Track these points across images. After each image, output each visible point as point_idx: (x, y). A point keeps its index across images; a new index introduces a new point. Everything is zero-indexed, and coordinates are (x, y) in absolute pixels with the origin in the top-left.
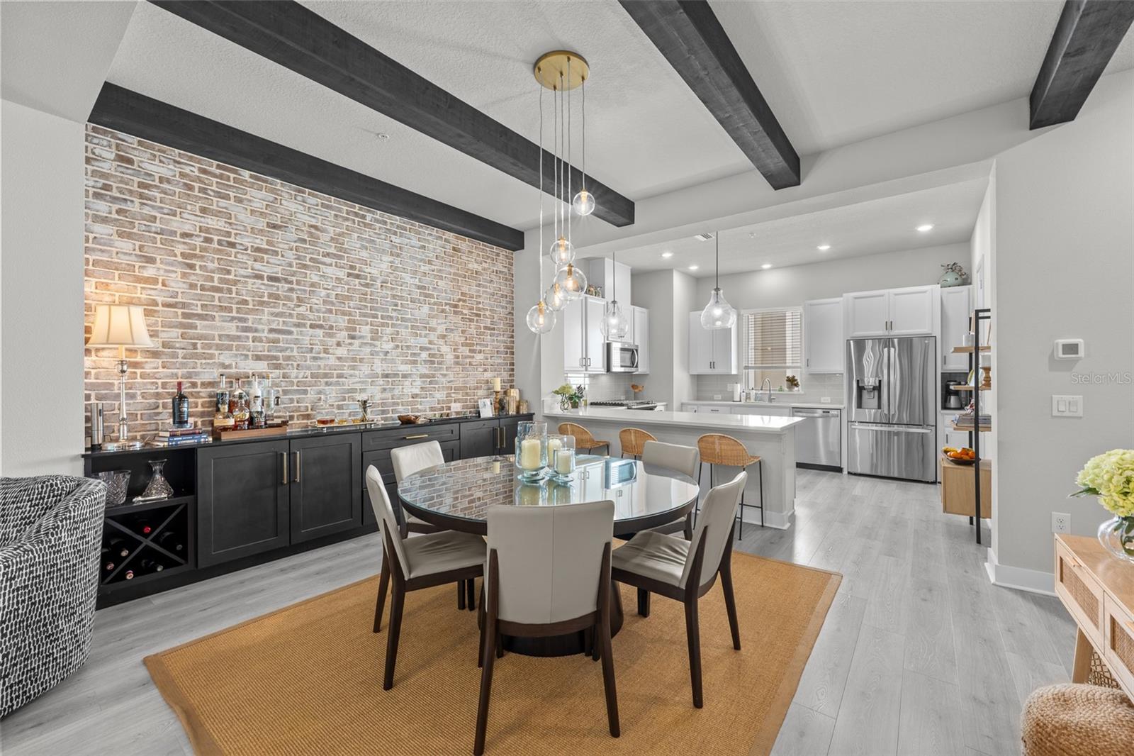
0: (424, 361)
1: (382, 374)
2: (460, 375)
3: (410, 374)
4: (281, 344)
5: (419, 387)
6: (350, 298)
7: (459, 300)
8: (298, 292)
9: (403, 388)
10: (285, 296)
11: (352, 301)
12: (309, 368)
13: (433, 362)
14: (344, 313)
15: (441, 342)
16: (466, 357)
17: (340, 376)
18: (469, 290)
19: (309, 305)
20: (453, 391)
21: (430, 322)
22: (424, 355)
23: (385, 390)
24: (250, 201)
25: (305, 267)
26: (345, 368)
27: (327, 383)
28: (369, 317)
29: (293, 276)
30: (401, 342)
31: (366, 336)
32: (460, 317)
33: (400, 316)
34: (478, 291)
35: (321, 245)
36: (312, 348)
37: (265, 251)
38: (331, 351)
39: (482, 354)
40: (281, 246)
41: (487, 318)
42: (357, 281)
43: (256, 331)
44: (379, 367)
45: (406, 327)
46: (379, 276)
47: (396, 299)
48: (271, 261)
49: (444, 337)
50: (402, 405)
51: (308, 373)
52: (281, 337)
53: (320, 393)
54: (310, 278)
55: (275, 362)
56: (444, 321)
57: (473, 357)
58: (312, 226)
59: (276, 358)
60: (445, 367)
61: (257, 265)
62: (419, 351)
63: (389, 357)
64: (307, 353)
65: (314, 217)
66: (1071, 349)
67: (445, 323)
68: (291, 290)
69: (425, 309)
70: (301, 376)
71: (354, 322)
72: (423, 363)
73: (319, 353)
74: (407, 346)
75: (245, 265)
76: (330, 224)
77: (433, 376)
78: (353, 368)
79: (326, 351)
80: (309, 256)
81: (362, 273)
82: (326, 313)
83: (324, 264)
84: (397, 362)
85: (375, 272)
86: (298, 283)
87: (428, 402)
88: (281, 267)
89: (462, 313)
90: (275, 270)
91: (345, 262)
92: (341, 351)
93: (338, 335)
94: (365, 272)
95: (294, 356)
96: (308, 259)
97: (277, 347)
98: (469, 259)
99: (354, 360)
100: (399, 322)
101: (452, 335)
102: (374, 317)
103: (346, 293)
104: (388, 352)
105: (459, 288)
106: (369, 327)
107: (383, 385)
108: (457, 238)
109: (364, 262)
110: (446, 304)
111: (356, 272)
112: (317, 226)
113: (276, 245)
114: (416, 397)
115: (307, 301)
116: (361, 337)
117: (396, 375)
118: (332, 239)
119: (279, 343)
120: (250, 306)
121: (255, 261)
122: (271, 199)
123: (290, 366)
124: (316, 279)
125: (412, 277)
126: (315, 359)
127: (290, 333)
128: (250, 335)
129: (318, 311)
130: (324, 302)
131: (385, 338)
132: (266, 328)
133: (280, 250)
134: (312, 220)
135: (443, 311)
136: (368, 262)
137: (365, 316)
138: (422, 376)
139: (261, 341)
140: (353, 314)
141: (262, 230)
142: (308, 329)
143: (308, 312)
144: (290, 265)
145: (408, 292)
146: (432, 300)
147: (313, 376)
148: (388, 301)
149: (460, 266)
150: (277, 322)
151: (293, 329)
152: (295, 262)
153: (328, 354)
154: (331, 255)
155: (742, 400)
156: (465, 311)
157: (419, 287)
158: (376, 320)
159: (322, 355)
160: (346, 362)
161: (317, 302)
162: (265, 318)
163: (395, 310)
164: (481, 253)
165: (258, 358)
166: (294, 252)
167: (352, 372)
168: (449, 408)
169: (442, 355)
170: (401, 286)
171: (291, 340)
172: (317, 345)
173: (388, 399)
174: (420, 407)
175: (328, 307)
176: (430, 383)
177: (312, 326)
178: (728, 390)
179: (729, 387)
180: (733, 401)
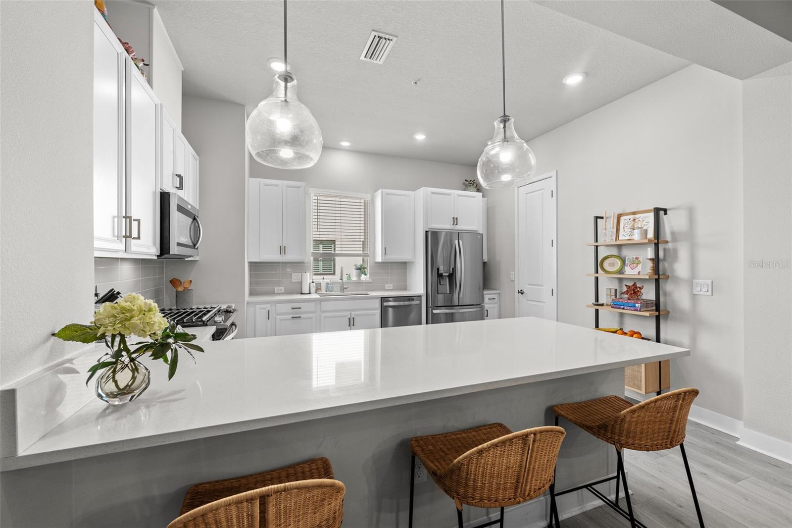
155: (311, 292)
178: (293, 281)
179: (295, 277)
180: (302, 294)
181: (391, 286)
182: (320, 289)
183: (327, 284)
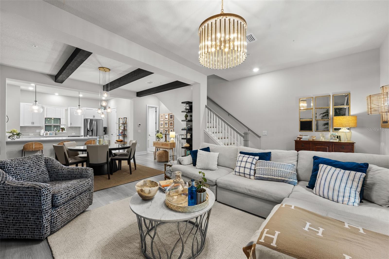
66: (140, 125)
155: (44, 135)
178: (37, 132)
179: (38, 131)
180: (40, 135)
181: (74, 134)
182: (47, 134)
183: (50, 133)
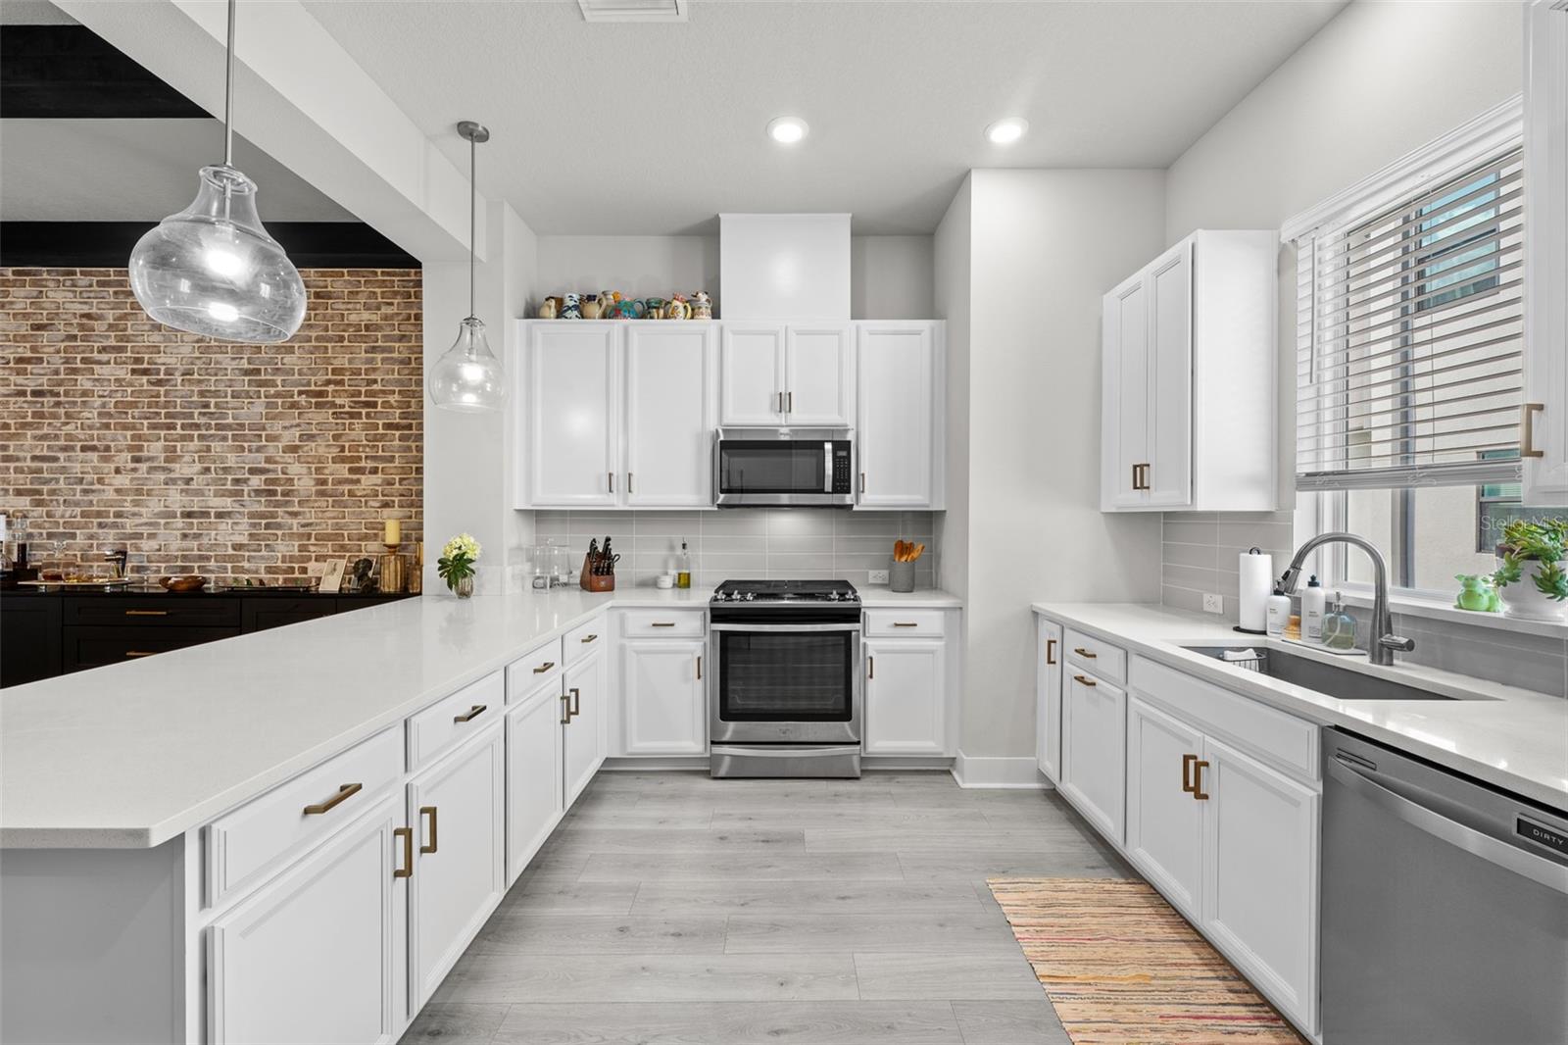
0: (256, 491)
1: (182, 513)
2: (328, 514)
3: (230, 513)
4: (45, 475)
5: (246, 533)
6: (134, 405)
7: (328, 382)
8: (67, 406)
9: (217, 534)
10: (51, 413)
11: (137, 408)
12: (77, 504)
13: (273, 493)
14: (125, 427)
15: (289, 457)
16: (340, 482)
17: (118, 515)
18: (350, 361)
19: (79, 422)
20: (313, 541)
21: (267, 426)
22: (256, 482)
23: (185, 536)
24: (12, 303)
25: (75, 371)
26: (126, 504)
27: (101, 525)
28: (162, 429)
29: (60, 385)
30: (215, 462)
31: (157, 457)
32: (331, 411)
33: (213, 422)
34: (372, 361)
35: (95, 338)
36: (83, 478)
37: (28, 361)
38: (107, 481)
39: (380, 475)
40: (46, 350)
41: (392, 407)
42: (145, 379)
43: (18, 459)
44: (176, 500)
45: (224, 438)
46: (179, 366)
47: (206, 397)
48: (35, 371)
49: (294, 449)
50: (216, 561)
51: (78, 510)
52: (45, 465)
53: (91, 537)
54: (82, 385)
55: (37, 497)
56: (298, 421)
57: (358, 481)
58: (83, 316)
59: (39, 492)
60: (296, 500)
61: (20, 379)
62: (247, 476)
63: (194, 486)
64: (76, 484)
65: (86, 303)
67: (298, 425)
68: (58, 404)
69: (259, 407)
70: (67, 515)
71: (139, 437)
72: (253, 494)
73: (92, 484)
74: (223, 468)
75: (6, 382)
76: (108, 307)
77: (273, 515)
78: (136, 503)
79: (100, 481)
80: (79, 356)
81: (153, 366)
82: (99, 429)
83: (99, 363)
84: (207, 493)
85: (172, 361)
86: (66, 394)
87: (262, 558)
88: (47, 377)
89: (333, 405)
90: (40, 381)
91: (129, 354)
92: (123, 481)
93: (116, 459)
94: (156, 364)
95: (59, 489)
96: (78, 361)
97: (40, 478)
98: (350, 306)
99: (139, 492)
100: (213, 432)
101: (313, 444)
102: (169, 428)
103: (129, 399)
104: (192, 479)
105: (327, 360)
106: (162, 442)
107: (183, 529)
108: (323, 275)
109: (155, 350)
110: (300, 393)
111: (145, 366)
112: (89, 314)
113: (40, 350)
114: (240, 550)
115: (75, 415)
116: (149, 459)
117: (205, 514)
118: (110, 326)
119: (43, 473)
120: (13, 431)
121: (18, 374)
122: (35, 294)
123: (54, 502)
124: (88, 385)
125: (233, 359)
126: (85, 492)
127: (55, 459)
128: (12, 465)
129: (91, 428)
130: (99, 414)
131: (187, 458)
132: (29, 455)
133: (45, 356)
134: (84, 306)
135: (294, 405)
136: (162, 349)
137: (155, 428)
138: (252, 515)
139: (22, 472)
140: (138, 426)
141: (24, 336)
142: (79, 453)
143: (79, 431)
144: (57, 372)
145: (228, 383)
146: (272, 390)
147: (84, 515)
148: (192, 402)
149: (330, 324)
150: (40, 447)
151: (59, 455)
152: (62, 367)
153: (103, 484)
154: (108, 349)
156: (338, 401)
157: (247, 372)
158: (172, 432)
159: (97, 487)
160: (128, 495)
161: (90, 415)
162: (29, 442)
163: (204, 414)
164: (378, 290)
165: (19, 493)
166: (62, 355)
167: (136, 509)
168: (304, 570)
169: (293, 479)
170: (216, 375)
171: (57, 468)
172: (89, 473)
173: (193, 550)
174: (246, 565)
175: (105, 421)
176: (268, 526)
177: (84, 449)
182: (1298, 624)
